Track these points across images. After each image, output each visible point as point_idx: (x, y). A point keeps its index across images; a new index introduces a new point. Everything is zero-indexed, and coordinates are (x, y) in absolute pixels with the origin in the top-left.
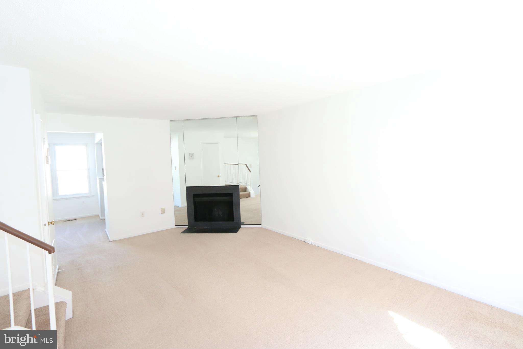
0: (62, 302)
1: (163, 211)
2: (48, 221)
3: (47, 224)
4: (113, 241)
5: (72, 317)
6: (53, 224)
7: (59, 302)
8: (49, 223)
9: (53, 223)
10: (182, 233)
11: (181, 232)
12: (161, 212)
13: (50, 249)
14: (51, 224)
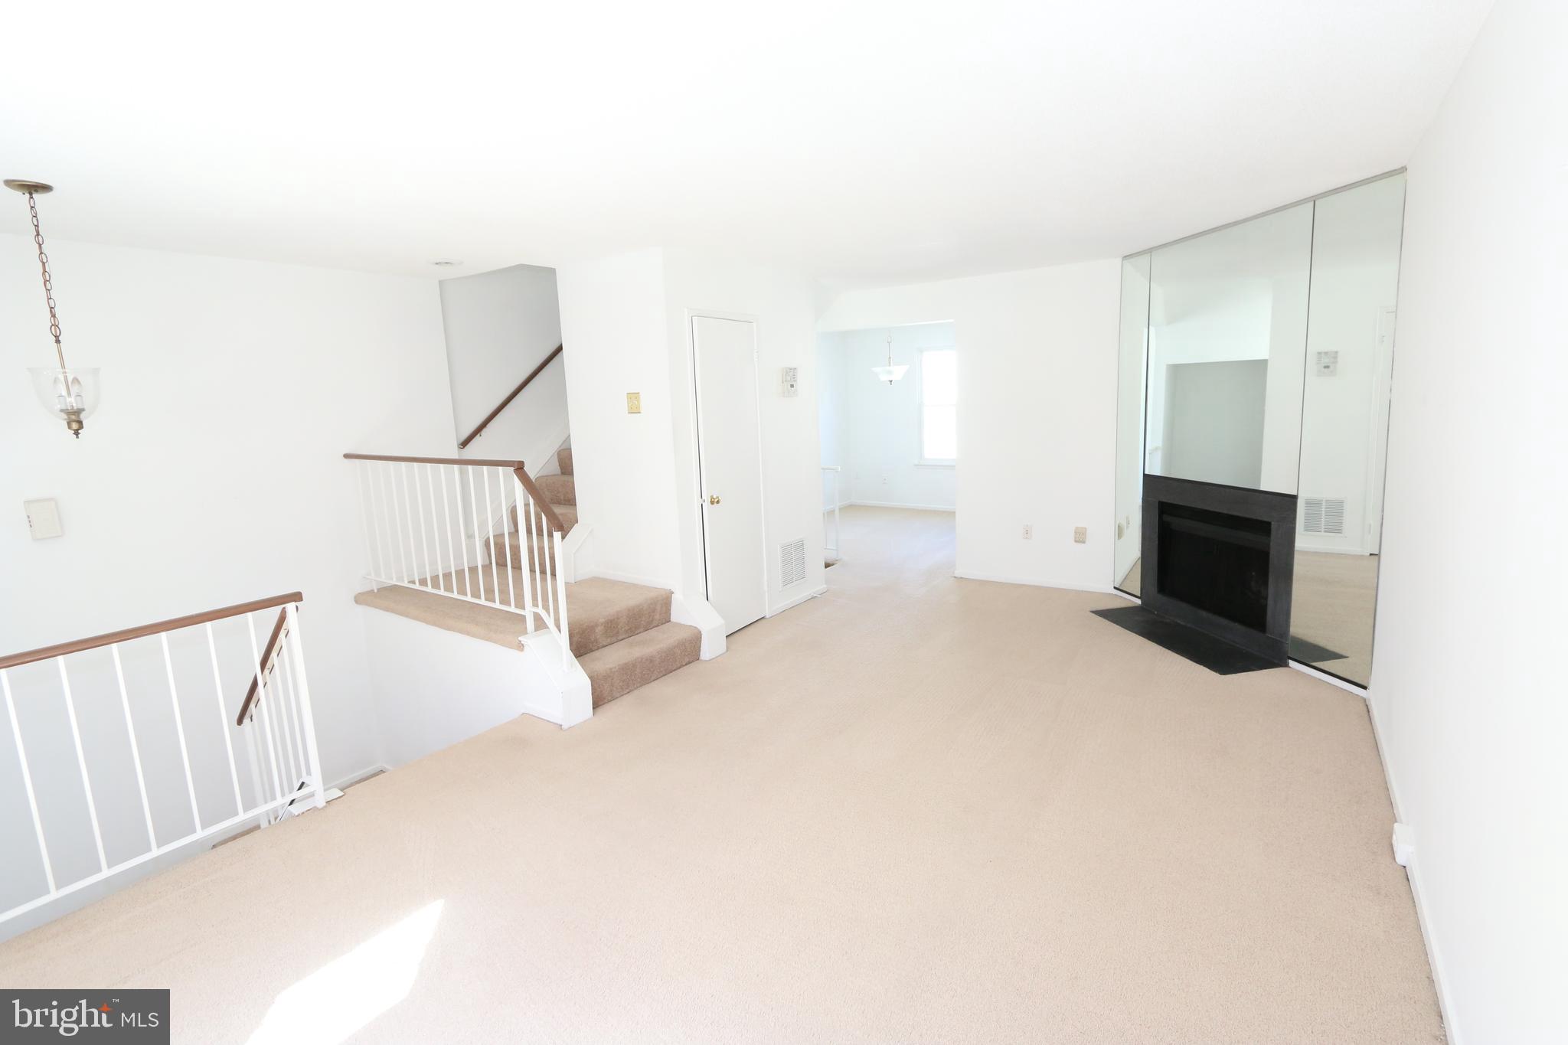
1: (1080, 537)
3: (708, 500)
4: (961, 578)
10: (1092, 612)
11: (1094, 609)
12: (1075, 538)
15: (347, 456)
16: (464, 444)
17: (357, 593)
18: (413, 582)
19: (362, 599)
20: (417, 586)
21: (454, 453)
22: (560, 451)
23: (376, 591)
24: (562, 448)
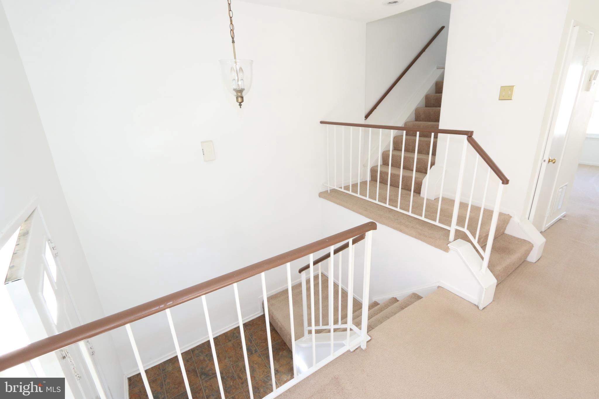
0: (530, 242)
2: (549, 158)
3: (547, 161)
5: (534, 263)
6: (554, 163)
7: (527, 241)
8: (549, 160)
9: (554, 161)
13: (503, 179)
14: (552, 161)
15: (322, 122)
16: (367, 117)
17: (320, 192)
18: (341, 188)
19: (324, 195)
20: (343, 190)
21: (362, 121)
22: (406, 122)
23: (329, 192)
24: (406, 121)
